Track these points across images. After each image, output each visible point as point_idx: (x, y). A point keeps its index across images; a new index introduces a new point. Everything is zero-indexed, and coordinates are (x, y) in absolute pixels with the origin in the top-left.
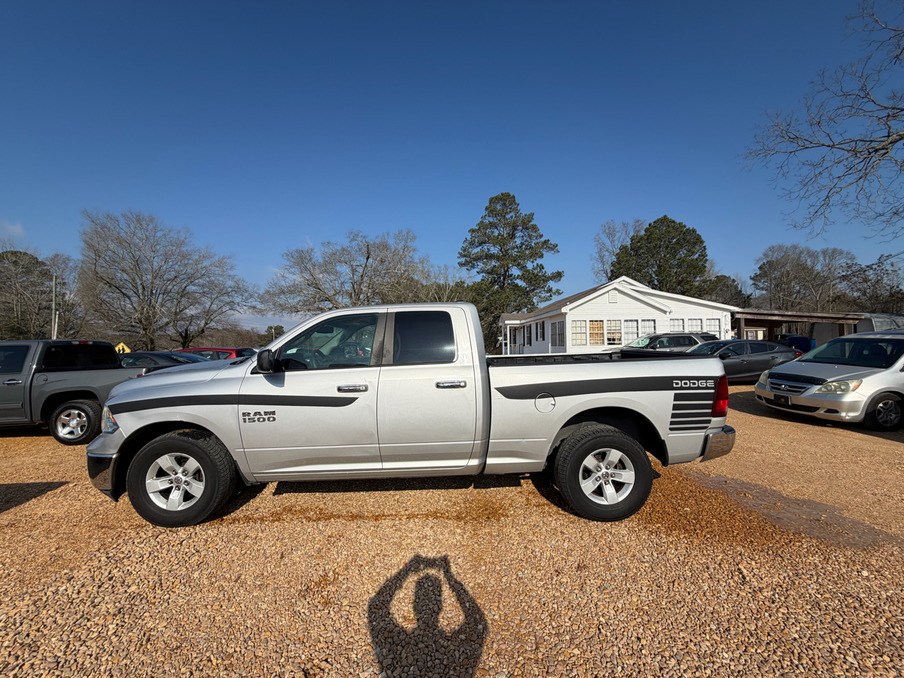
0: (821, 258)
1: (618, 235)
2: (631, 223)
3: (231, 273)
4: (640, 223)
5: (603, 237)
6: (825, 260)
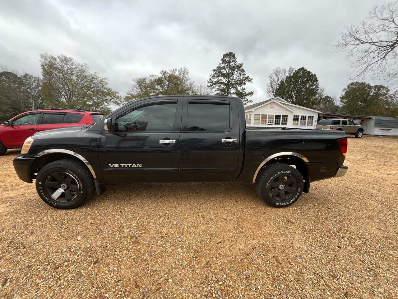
0: (373, 90)
1: (281, 75)
3: (106, 86)
5: (274, 75)
6: (375, 91)
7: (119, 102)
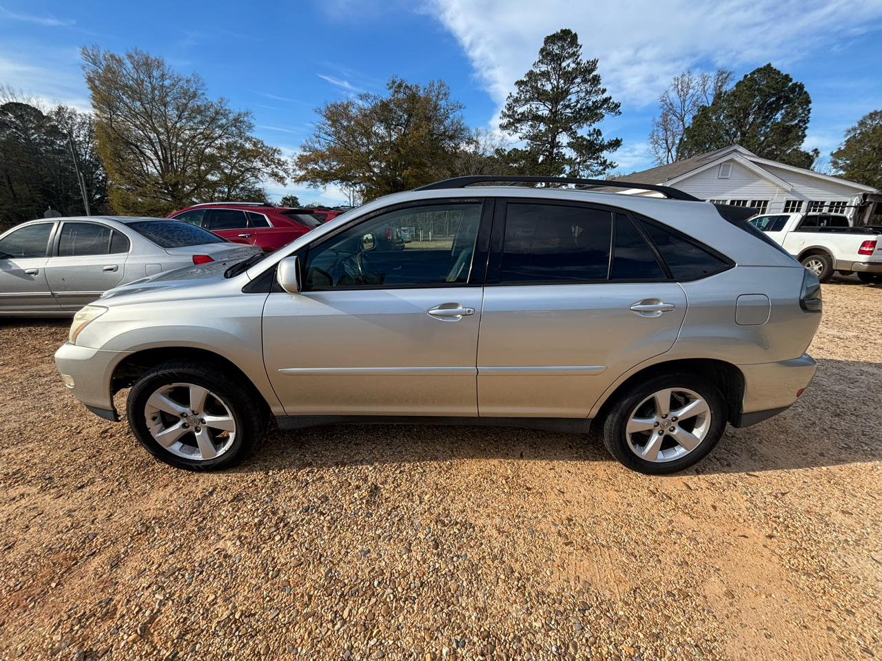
4: (724, 75)
7: (281, 173)
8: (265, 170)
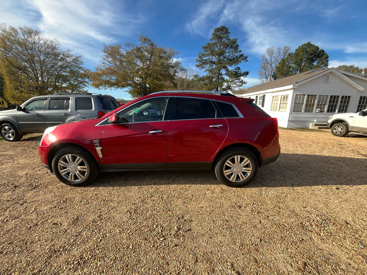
2: (283, 48)
4: (287, 49)
5: (267, 56)
8: (90, 82)
